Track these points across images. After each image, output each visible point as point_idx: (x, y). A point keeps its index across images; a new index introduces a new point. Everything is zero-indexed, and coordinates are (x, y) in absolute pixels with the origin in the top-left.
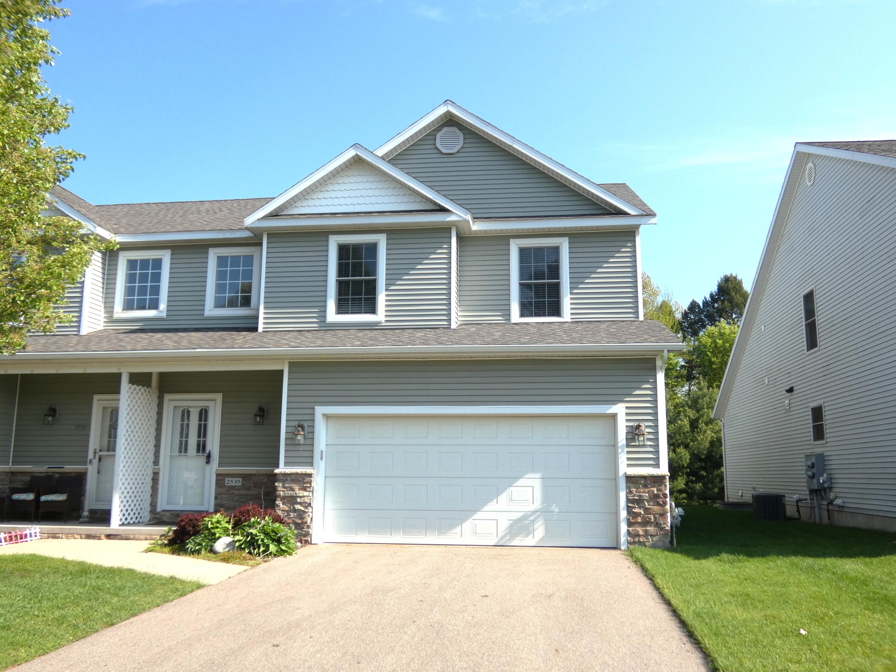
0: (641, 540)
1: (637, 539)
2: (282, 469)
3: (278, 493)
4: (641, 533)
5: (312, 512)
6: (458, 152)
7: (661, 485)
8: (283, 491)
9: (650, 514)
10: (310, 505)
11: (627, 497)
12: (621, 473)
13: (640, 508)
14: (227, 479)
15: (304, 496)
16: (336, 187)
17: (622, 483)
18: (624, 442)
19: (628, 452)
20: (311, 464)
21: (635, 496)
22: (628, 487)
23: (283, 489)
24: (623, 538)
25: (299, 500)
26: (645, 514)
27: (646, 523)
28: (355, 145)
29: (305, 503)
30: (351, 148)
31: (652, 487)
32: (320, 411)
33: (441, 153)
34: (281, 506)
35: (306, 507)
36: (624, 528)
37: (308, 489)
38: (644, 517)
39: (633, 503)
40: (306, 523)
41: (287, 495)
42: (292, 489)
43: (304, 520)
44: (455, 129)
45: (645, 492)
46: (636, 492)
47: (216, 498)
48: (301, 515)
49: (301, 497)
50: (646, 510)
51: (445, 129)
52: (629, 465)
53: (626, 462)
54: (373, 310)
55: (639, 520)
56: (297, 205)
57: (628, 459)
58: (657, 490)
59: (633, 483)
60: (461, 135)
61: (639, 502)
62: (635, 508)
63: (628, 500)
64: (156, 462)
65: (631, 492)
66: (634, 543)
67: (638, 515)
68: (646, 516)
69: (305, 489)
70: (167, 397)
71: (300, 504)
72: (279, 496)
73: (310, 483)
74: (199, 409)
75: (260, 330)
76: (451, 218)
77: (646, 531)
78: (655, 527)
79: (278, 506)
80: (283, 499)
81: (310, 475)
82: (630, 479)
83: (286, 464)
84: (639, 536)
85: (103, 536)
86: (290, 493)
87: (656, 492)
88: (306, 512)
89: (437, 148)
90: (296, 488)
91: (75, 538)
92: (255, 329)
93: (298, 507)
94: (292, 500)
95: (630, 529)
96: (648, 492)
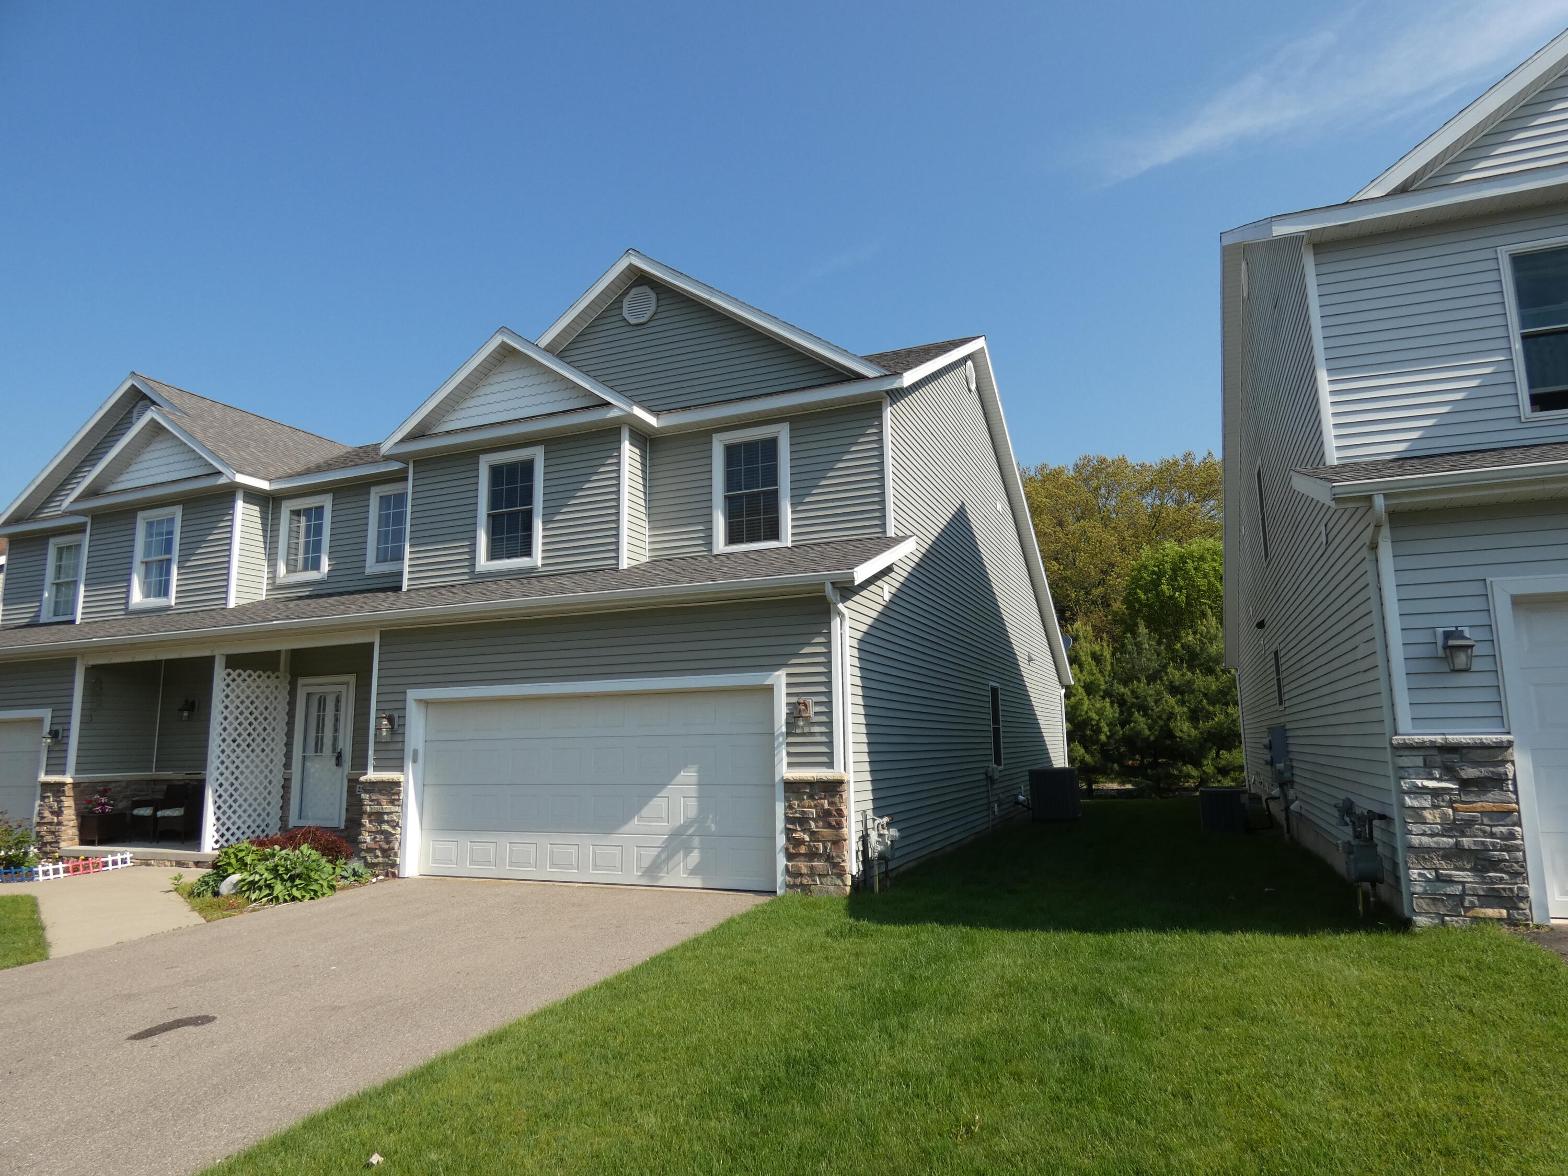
0: (805, 882)
1: (798, 881)
2: (371, 775)
3: (364, 807)
4: (804, 870)
5: (400, 834)
6: (649, 321)
7: (834, 796)
8: (370, 805)
9: (819, 841)
10: (398, 824)
11: (786, 814)
12: (777, 778)
13: (804, 831)
14: (358, 786)
15: (392, 813)
16: (488, 390)
17: (780, 791)
18: (784, 729)
19: (789, 744)
20: (400, 768)
21: (796, 812)
22: (787, 799)
23: (370, 803)
24: (781, 878)
25: (386, 817)
26: (811, 841)
27: (812, 855)
28: (502, 330)
29: (393, 821)
30: (497, 334)
31: (821, 798)
32: (413, 695)
33: (630, 325)
34: (368, 825)
35: (394, 827)
36: (781, 861)
37: (396, 803)
38: (809, 846)
39: (794, 823)
40: (393, 849)
41: (373, 811)
42: (379, 804)
43: (391, 845)
44: (646, 289)
45: (810, 807)
46: (799, 806)
47: (347, 810)
48: (388, 837)
49: (388, 814)
50: (812, 834)
51: (634, 291)
52: (790, 765)
53: (785, 760)
54: (527, 551)
55: (803, 849)
56: (446, 419)
57: (789, 754)
58: (829, 804)
59: (794, 792)
60: (653, 296)
61: (803, 821)
62: (796, 831)
63: (788, 820)
64: (287, 765)
65: (790, 807)
66: (794, 886)
67: (800, 842)
68: (812, 844)
69: (392, 802)
70: (301, 681)
71: (387, 822)
72: (365, 812)
73: (398, 794)
74: (336, 695)
75: (405, 589)
76: (613, 414)
77: (812, 868)
78: (825, 861)
79: (364, 826)
80: (370, 814)
81: (398, 784)
82: (792, 787)
83: (376, 768)
84: (801, 875)
85: (191, 864)
86: (376, 808)
87: (826, 806)
88: (393, 835)
89: (625, 319)
90: (384, 800)
91: (165, 866)
92: (399, 588)
93: (385, 827)
94: (378, 817)
95: (790, 864)
96: (815, 807)
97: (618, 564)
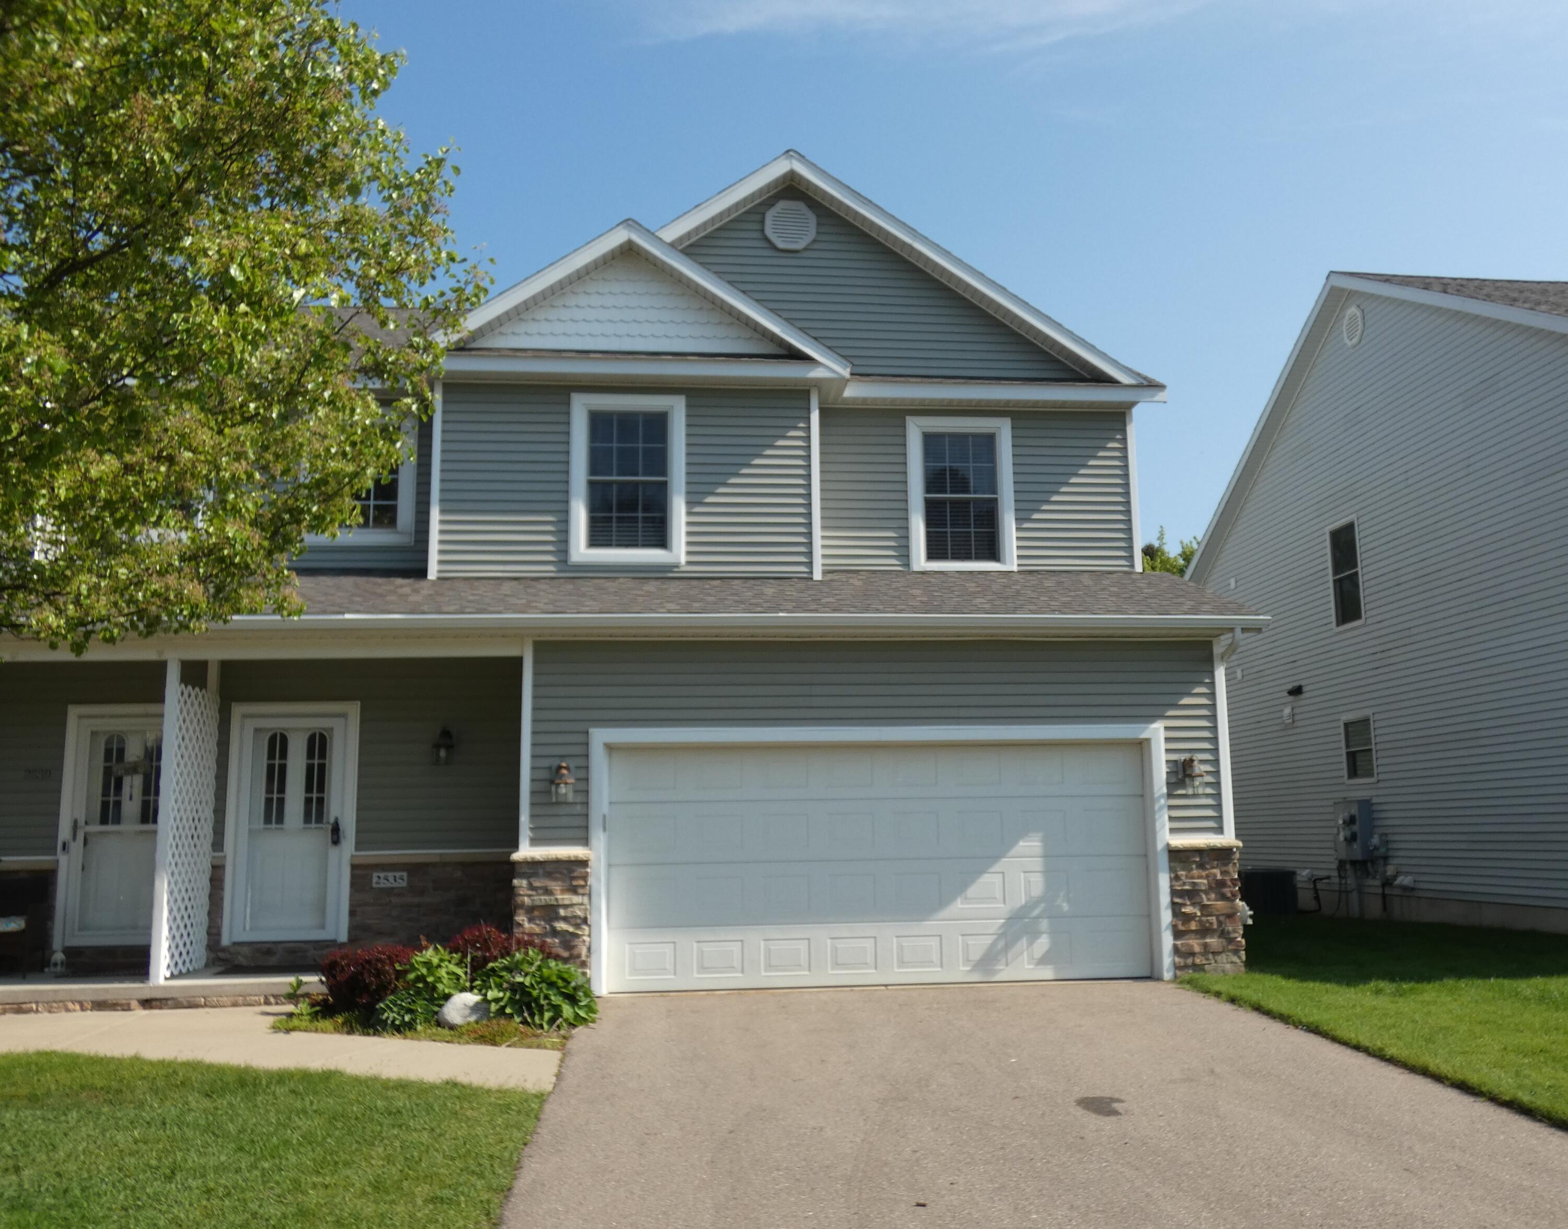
0: (1198, 961)
1: (1190, 961)
2: (526, 851)
3: (519, 900)
4: (1197, 949)
5: (589, 936)
6: (806, 249)
7: (1227, 865)
8: (529, 896)
9: (1211, 915)
10: (585, 921)
11: (1171, 886)
12: (1160, 846)
13: (1193, 904)
14: (375, 875)
15: (572, 905)
16: (583, 300)
17: (1163, 861)
18: (1165, 790)
19: (1170, 807)
20: (585, 841)
21: (1184, 884)
22: (1172, 869)
23: (530, 892)
24: (1167, 959)
25: (562, 912)
26: (1202, 915)
27: (1204, 931)
28: (628, 223)
29: (576, 917)
30: (621, 227)
31: (1213, 868)
32: (600, 736)
33: (774, 247)
34: (527, 925)
35: (577, 926)
36: (1167, 941)
37: (580, 891)
38: (1200, 921)
39: (1181, 897)
40: (579, 956)
41: (538, 903)
42: (547, 891)
43: (575, 952)
44: (800, 206)
45: (1200, 877)
46: (1187, 877)
47: (352, 913)
48: (569, 940)
49: (566, 907)
50: (1203, 907)
51: (782, 205)
52: (1172, 830)
53: (1168, 825)
54: (661, 539)
55: (1193, 926)
56: (503, 329)
57: (1171, 819)
58: (1222, 873)
59: (1181, 861)
60: (812, 219)
61: (1192, 894)
62: (1184, 905)
63: (1174, 893)
64: (218, 844)
65: (1177, 878)
66: (1186, 967)
67: (1188, 918)
68: (1204, 919)
69: (574, 890)
70: (238, 710)
71: (565, 919)
72: (522, 906)
73: (585, 877)
74: (307, 736)
75: (432, 574)
76: (817, 373)
77: (1205, 946)
78: (1219, 937)
79: (520, 925)
80: (530, 910)
81: (584, 863)
82: (1177, 856)
83: (535, 842)
84: (1193, 954)
85: (134, 1004)
86: (544, 899)
87: (1219, 877)
88: (577, 936)
89: (767, 239)
90: (556, 886)
91: (68, 1010)
92: (422, 573)
93: (561, 926)
94: (550, 912)
95: (1179, 943)
96: (1207, 877)
97: (811, 573)
